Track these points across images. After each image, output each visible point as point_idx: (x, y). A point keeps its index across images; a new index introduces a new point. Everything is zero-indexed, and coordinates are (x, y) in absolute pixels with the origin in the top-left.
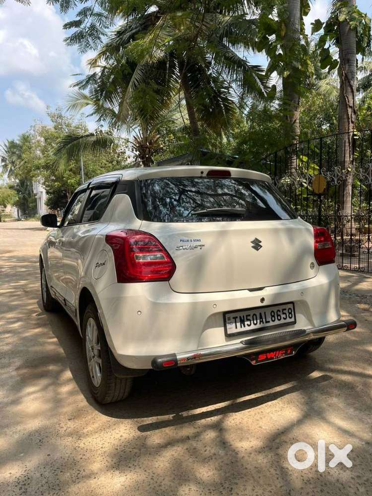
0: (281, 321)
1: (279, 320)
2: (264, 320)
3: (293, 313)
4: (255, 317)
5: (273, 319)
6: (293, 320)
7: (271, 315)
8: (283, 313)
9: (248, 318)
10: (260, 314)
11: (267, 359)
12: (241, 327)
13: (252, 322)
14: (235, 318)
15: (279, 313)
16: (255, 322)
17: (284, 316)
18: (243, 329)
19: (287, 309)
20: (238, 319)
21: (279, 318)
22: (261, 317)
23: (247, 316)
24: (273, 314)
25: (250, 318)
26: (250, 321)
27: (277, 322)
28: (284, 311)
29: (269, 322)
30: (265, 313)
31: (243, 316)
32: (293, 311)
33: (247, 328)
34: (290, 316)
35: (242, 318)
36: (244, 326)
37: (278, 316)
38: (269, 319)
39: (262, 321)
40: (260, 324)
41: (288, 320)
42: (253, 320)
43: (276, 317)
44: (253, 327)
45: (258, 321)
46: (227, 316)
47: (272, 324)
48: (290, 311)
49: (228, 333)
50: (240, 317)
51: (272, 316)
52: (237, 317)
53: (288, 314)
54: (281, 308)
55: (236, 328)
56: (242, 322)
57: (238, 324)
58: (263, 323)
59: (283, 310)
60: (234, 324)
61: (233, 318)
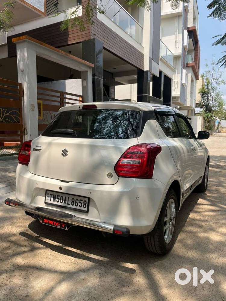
0: (78, 207)
1: (77, 206)
2: (67, 202)
3: (87, 205)
4: (62, 198)
5: (73, 203)
6: (86, 209)
7: (72, 200)
8: (80, 203)
9: (58, 197)
10: (66, 198)
11: (48, 223)
12: (53, 201)
13: (60, 200)
14: (51, 195)
15: (77, 201)
16: (61, 201)
17: (80, 204)
18: (54, 203)
19: (83, 201)
20: (52, 196)
21: (77, 204)
22: (65, 200)
23: (58, 196)
24: (73, 200)
25: (59, 198)
26: (59, 200)
27: (74, 207)
28: (81, 202)
29: (70, 204)
30: (68, 198)
31: (56, 195)
32: (87, 203)
33: (56, 203)
34: (85, 206)
35: (55, 196)
36: (55, 201)
37: (76, 203)
38: (70, 203)
39: (66, 202)
40: (64, 203)
41: (82, 208)
42: (61, 200)
43: (75, 203)
44: (59, 204)
45: (63, 201)
46: (48, 192)
47: (71, 206)
48: (85, 203)
49: (46, 202)
50: (54, 195)
51: (72, 202)
52: (52, 195)
53: (83, 204)
54: (79, 198)
55: (51, 200)
56: (54, 198)
57: (52, 199)
58: (66, 204)
59: (80, 200)
60: (50, 198)
61: (50, 194)
